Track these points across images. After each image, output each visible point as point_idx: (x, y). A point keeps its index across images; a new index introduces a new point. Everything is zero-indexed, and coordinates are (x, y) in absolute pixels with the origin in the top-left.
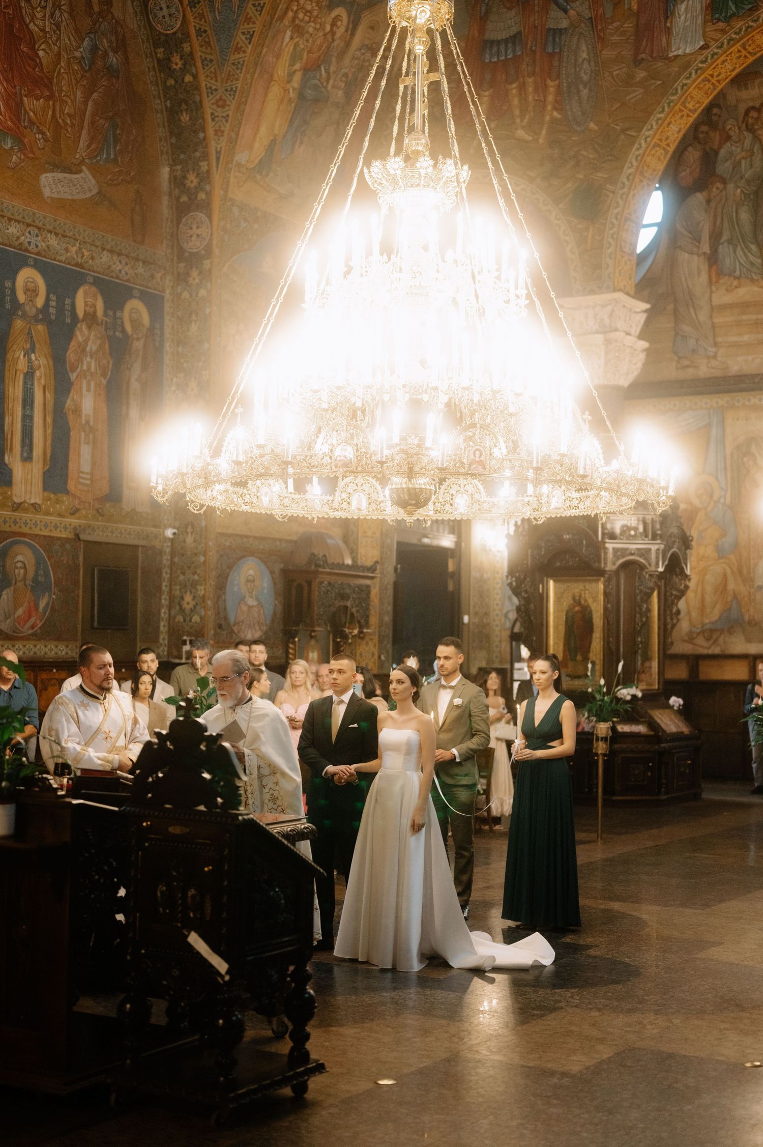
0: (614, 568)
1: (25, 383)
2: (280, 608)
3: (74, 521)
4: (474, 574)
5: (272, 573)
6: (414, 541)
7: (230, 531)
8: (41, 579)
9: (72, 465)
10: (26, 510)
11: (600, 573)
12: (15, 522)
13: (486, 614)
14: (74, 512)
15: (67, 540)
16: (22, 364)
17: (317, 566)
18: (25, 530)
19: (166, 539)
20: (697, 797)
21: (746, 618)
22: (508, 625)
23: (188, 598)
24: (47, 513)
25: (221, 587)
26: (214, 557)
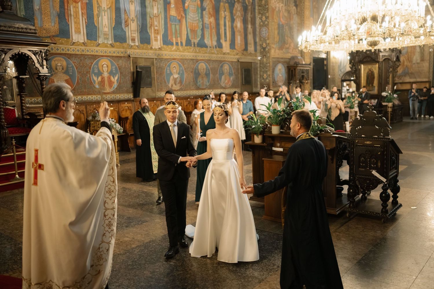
0: (382, 60)
1: (224, 20)
2: (287, 77)
3: (237, 57)
4: (331, 64)
5: (285, 67)
6: (316, 56)
7: (275, 57)
8: (231, 72)
9: (236, 42)
10: (226, 54)
11: (378, 62)
12: (224, 58)
13: (334, 75)
14: (237, 54)
15: (236, 62)
16: (223, 15)
17: (297, 65)
18: (226, 60)
19: (258, 60)
20: (402, 121)
21: (410, 72)
22: (340, 77)
23: (265, 75)
24: (231, 55)
25: (273, 72)
26: (271, 64)
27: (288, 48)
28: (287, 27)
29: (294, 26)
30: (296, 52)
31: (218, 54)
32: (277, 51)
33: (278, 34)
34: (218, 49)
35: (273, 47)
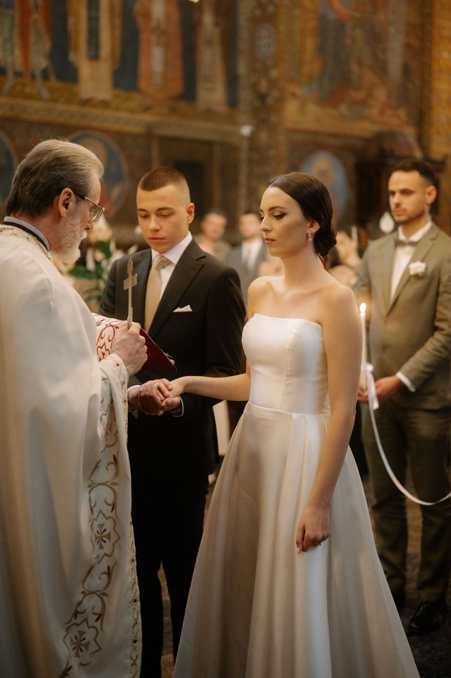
3: (147, 118)
7: (300, 127)
8: (112, 171)
9: (143, 66)
10: (94, 106)
12: (83, 117)
14: (147, 109)
15: (140, 135)
18: (95, 124)
19: (242, 137)
24: (117, 109)
26: (284, 149)
27: (363, 103)
28: (359, 33)
29: (392, 30)
30: (395, 121)
31: (54, 100)
32: (313, 109)
33: (321, 49)
34: (53, 82)
35: (294, 95)
